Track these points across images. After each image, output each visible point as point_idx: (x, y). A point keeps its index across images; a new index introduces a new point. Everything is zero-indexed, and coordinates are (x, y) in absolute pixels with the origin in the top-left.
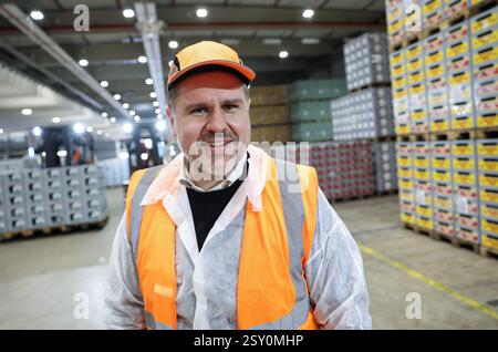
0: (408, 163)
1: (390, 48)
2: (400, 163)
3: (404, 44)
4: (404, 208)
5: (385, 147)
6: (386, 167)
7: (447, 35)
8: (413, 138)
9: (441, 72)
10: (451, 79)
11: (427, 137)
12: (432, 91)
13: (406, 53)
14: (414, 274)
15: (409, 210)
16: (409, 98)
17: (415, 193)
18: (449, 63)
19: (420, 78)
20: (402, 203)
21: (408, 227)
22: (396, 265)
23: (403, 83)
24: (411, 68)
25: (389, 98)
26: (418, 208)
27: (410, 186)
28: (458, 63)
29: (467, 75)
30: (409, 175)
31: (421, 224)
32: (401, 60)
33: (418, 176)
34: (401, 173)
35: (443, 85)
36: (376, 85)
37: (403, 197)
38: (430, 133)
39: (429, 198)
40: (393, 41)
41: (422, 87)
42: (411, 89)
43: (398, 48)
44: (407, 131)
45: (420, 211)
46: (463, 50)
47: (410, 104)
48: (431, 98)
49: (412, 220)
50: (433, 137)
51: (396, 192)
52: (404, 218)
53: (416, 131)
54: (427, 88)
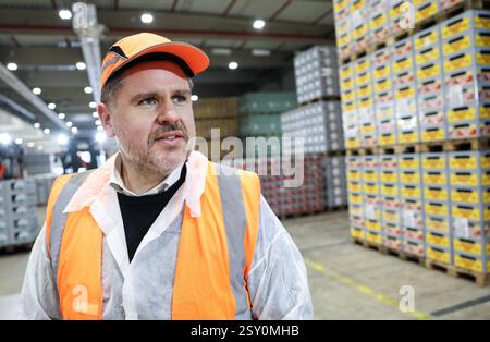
0: (357, 177)
1: (340, 62)
2: (350, 177)
3: (353, 57)
4: (354, 223)
5: (335, 161)
6: (337, 181)
7: (393, 50)
8: (362, 152)
9: (387, 86)
10: (397, 93)
11: (375, 151)
12: (380, 105)
13: (354, 67)
14: (363, 289)
15: (359, 225)
16: (358, 112)
17: (365, 208)
18: (396, 78)
19: (368, 92)
20: (351, 218)
21: (358, 242)
22: (347, 280)
23: (352, 97)
24: (360, 82)
25: (339, 111)
26: (367, 222)
27: (359, 201)
28: (403, 78)
29: (412, 90)
30: (358, 189)
31: (370, 238)
32: (350, 73)
33: (367, 190)
34: (350, 188)
35: (391, 99)
36: (326, 99)
37: (352, 212)
38: (378, 147)
39: (378, 212)
40: (342, 55)
41: (370, 101)
42: (360, 102)
43: (347, 61)
44: (356, 145)
45: (369, 226)
46: (408, 65)
47: (359, 118)
48: (379, 112)
49: (362, 235)
50: (381, 151)
51: (346, 207)
52: (354, 233)
53: (365, 145)
54: (375, 102)
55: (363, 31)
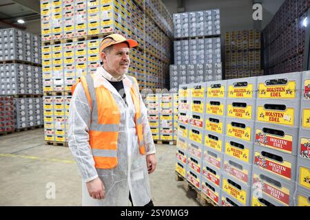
0: (50, 107)
1: (43, 43)
2: (45, 107)
3: (52, 43)
4: (46, 133)
5: (22, 101)
7: (76, 44)
8: (54, 93)
9: (71, 62)
10: (77, 66)
11: (63, 93)
12: (66, 70)
13: (52, 48)
15: (50, 134)
16: (53, 72)
17: (54, 124)
18: (77, 58)
19: (60, 63)
20: (45, 130)
21: (49, 143)
23: (49, 64)
24: (55, 56)
25: (41, 73)
26: (56, 131)
27: (51, 120)
28: (81, 59)
29: (85, 65)
30: (51, 114)
31: (58, 140)
32: (48, 51)
33: (57, 114)
34: (45, 113)
35: (73, 68)
37: (46, 126)
38: (64, 92)
39: (63, 125)
40: (44, 40)
41: (61, 67)
42: (54, 68)
43: (47, 44)
44: (50, 90)
45: (58, 133)
46: (83, 53)
47: (53, 76)
48: (66, 73)
49: (52, 139)
50: (66, 93)
51: (43, 126)
52: (47, 139)
53: (56, 90)
54: (64, 68)
55: (59, 31)
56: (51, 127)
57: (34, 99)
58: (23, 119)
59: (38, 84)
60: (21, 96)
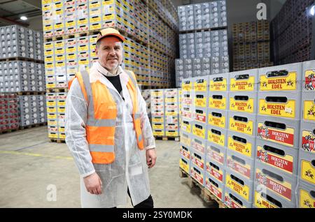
0: (53, 104)
1: (45, 39)
2: (48, 104)
3: (54, 39)
4: (50, 131)
5: (26, 98)
6: (27, 111)
7: (78, 40)
8: (58, 90)
9: (74, 57)
10: (80, 62)
11: (65, 90)
12: (69, 66)
13: (54, 44)
15: (54, 131)
16: (56, 69)
17: (58, 121)
18: (79, 54)
19: (62, 59)
20: (49, 127)
21: (53, 141)
23: (51, 60)
24: (58, 53)
26: (60, 129)
27: (54, 117)
28: (83, 54)
29: (88, 61)
30: (54, 111)
31: (61, 137)
32: (51, 47)
33: (60, 111)
34: (49, 111)
35: (76, 64)
36: (21, 59)
37: (50, 124)
40: (46, 36)
41: (64, 63)
42: (57, 64)
43: (49, 40)
44: (53, 86)
46: (86, 49)
47: (56, 72)
48: (68, 69)
49: (56, 136)
52: (51, 136)
53: (59, 86)
54: (66, 64)
55: (61, 27)
56: (54, 124)
57: (37, 96)
58: (27, 117)
59: (42, 80)
60: (24, 94)
